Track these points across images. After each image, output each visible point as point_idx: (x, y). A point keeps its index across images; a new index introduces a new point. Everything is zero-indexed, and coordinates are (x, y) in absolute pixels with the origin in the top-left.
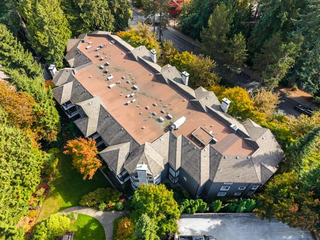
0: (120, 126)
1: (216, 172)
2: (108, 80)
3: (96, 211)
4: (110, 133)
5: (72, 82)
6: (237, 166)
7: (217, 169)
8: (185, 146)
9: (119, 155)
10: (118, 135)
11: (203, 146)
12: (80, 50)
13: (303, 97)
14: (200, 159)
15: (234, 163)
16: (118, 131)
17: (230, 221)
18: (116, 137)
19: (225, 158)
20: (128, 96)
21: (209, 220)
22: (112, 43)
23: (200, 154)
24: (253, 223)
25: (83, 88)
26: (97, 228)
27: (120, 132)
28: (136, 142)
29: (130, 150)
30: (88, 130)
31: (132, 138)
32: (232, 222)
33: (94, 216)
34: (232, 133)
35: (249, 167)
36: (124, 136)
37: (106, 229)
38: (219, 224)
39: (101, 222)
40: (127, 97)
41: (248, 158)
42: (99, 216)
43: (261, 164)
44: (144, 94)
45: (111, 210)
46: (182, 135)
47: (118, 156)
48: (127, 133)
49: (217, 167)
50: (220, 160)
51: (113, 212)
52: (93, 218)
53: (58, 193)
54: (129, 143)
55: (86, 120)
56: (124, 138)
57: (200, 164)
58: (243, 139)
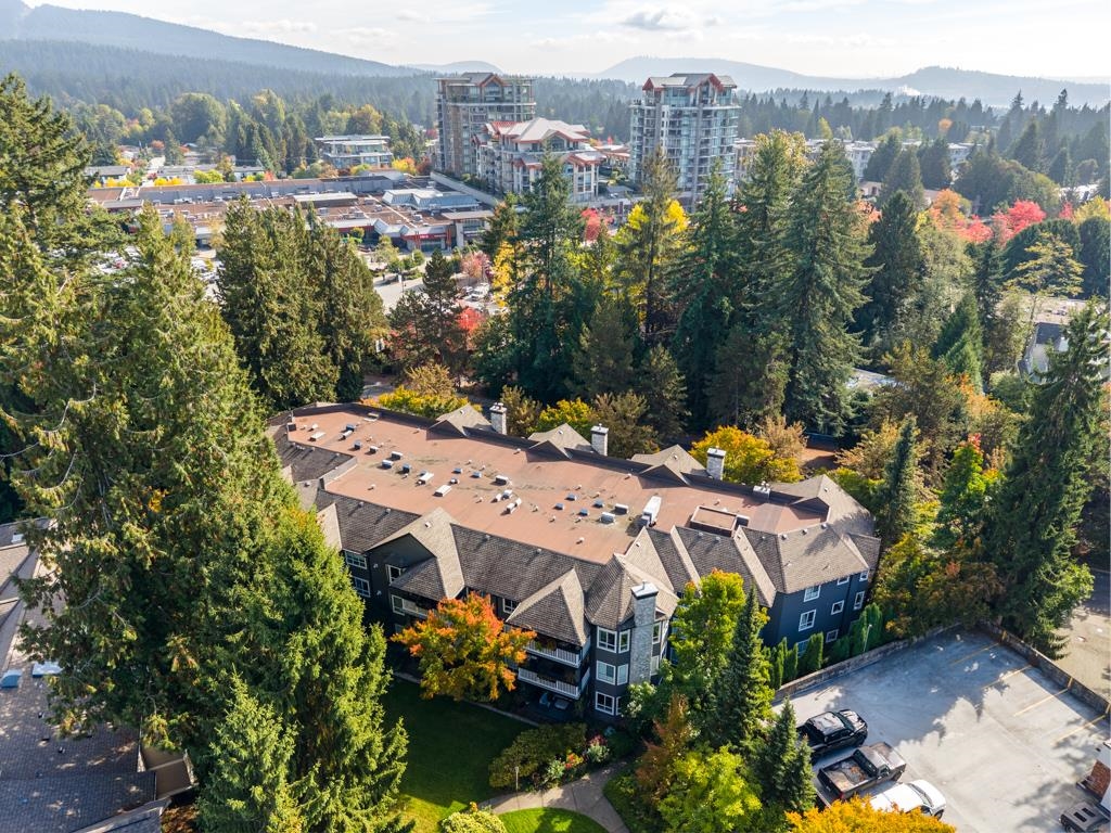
0: (529, 547)
1: (781, 572)
2: (423, 482)
3: (543, 793)
4: (507, 573)
5: (333, 505)
6: (813, 549)
7: (780, 566)
8: (693, 544)
9: (567, 600)
10: (532, 568)
11: (727, 534)
12: (299, 441)
13: (820, 458)
14: (739, 555)
15: (805, 546)
16: (531, 560)
17: (854, 682)
18: (529, 575)
19: (783, 538)
20: (499, 497)
21: (813, 695)
22: (374, 417)
23: (734, 546)
24: (896, 669)
25: (377, 506)
26: (573, 822)
27: (537, 560)
28: (587, 562)
29: (583, 586)
30: (445, 586)
31: (576, 559)
32: (859, 682)
33: (546, 805)
34: (762, 503)
35: (834, 545)
36: (551, 563)
37: (597, 817)
38: (840, 695)
39: (572, 808)
40: (495, 501)
41: (823, 527)
42: (558, 800)
43: (851, 535)
44: (530, 487)
45: (579, 775)
46: (677, 528)
47: (564, 603)
48: (555, 555)
49: (779, 560)
50: (777, 547)
51: (586, 777)
52: (545, 809)
53: (407, 796)
54: (573, 570)
55: (431, 567)
56: (554, 568)
57: (745, 565)
58: (792, 507)
